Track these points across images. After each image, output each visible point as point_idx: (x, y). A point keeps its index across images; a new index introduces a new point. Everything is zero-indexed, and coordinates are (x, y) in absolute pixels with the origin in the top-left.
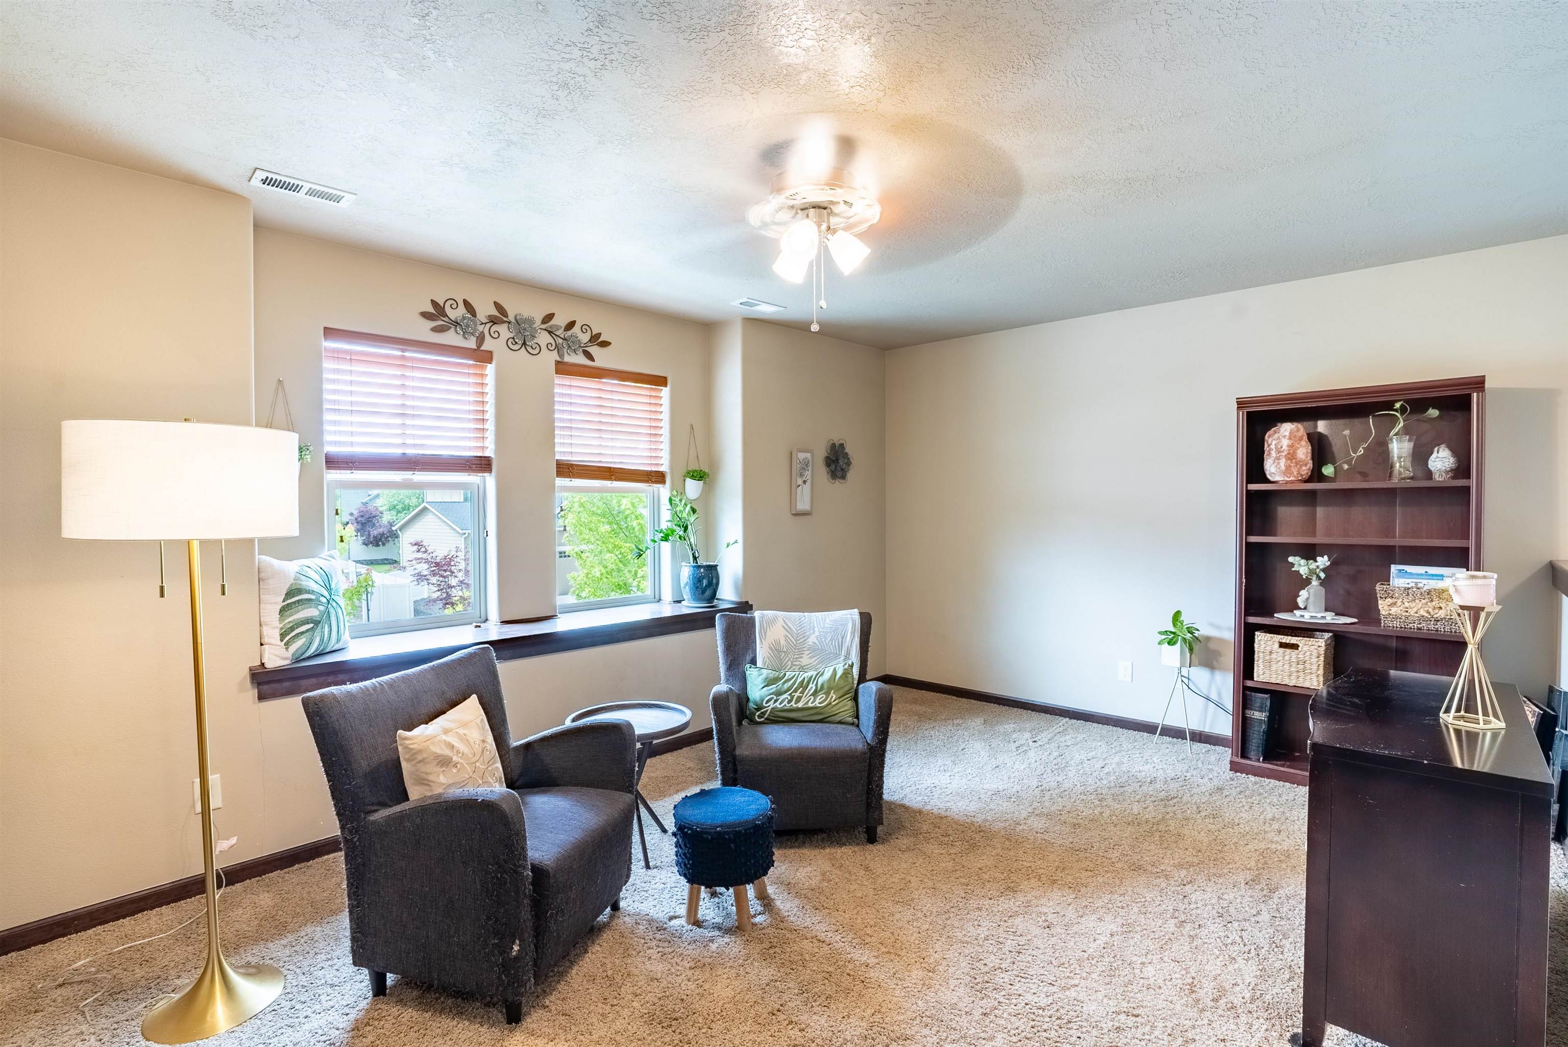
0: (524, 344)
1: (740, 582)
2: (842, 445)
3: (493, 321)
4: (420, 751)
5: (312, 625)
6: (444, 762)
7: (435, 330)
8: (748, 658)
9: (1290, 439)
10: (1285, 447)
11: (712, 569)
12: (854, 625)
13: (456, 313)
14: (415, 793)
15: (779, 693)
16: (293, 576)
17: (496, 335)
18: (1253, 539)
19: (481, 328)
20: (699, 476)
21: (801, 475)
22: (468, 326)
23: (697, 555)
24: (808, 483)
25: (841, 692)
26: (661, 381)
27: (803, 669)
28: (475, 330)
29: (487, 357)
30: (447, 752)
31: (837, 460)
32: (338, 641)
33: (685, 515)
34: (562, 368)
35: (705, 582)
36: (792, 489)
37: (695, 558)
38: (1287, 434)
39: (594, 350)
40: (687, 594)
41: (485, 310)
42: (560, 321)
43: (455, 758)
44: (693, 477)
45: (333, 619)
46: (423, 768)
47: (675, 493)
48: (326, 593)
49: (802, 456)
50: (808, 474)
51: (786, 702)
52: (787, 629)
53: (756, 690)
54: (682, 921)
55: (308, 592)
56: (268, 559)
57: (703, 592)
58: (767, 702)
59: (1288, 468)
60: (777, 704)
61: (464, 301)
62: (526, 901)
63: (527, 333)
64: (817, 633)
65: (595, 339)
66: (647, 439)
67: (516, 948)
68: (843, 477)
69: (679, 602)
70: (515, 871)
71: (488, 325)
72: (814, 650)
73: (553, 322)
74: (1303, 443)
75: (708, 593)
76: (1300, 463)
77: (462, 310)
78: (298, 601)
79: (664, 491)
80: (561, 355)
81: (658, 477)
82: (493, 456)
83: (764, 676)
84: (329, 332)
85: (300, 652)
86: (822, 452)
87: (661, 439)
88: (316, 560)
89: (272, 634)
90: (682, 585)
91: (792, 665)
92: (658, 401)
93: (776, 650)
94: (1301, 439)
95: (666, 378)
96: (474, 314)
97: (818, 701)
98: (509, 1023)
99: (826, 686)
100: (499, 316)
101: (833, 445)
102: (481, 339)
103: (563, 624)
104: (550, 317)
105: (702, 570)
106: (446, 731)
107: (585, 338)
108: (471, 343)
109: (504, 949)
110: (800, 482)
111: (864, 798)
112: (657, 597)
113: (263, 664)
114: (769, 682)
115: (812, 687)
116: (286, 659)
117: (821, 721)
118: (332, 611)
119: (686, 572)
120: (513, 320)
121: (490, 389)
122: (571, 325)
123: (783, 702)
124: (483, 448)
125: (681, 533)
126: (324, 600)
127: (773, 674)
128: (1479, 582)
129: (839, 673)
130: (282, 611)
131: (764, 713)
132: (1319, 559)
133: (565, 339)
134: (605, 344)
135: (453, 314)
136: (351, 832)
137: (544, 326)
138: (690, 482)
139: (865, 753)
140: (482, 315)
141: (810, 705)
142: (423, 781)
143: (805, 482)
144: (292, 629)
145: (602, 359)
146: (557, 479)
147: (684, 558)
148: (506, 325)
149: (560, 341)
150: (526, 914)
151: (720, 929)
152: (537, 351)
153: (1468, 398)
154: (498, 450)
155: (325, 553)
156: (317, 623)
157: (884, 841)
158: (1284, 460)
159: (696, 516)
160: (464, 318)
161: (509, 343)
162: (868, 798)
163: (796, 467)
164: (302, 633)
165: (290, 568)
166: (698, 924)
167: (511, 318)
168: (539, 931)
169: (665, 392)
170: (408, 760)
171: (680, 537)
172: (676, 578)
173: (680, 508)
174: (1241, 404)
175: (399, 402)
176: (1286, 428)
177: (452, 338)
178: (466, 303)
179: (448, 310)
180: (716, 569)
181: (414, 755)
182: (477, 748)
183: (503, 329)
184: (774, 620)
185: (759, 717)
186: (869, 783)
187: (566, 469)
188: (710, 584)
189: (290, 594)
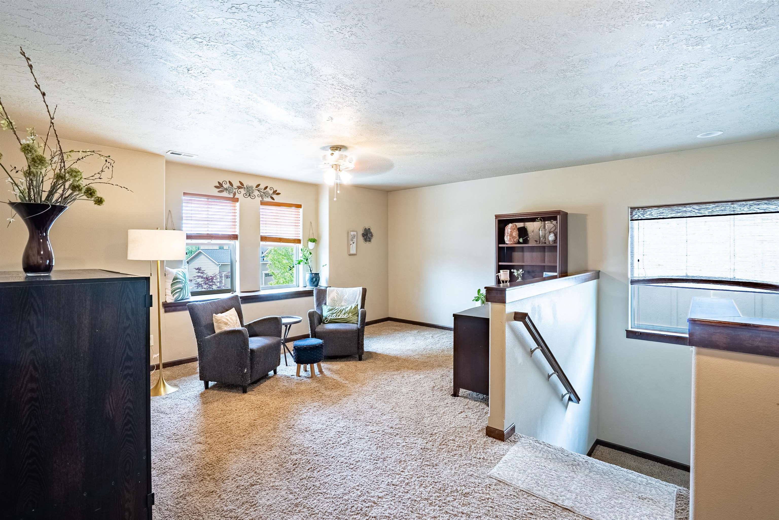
0: (250, 195)
1: (328, 280)
2: (369, 229)
3: (239, 188)
4: (219, 320)
5: (180, 290)
6: (226, 324)
7: (219, 192)
8: (324, 303)
9: (511, 229)
10: (509, 232)
11: (317, 275)
12: (360, 292)
13: (226, 186)
14: (217, 331)
15: (333, 314)
16: (175, 273)
17: (240, 192)
18: (500, 263)
19: (234, 190)
20: (314, 241)
21: (352, 240)
22: (230, 190)
23: (312, 270)
24: (355, 243)
25: (353, 314)
26: (299, 206)
27: (342, 306)
28: (233, 191)
29: (237, 200)
30: (227, 321)
31: (367, 235)
32: (188, 295)
33: (307, 255)
34: (263, 203)
35: (314, 279)
36: (349, 246)
37: (311, 271)
38: (510, 227)
39: (274, 196)
40: (308, 284)
41: (236, 184)
42: (262, 187)
43: (229, 323)
44: (311, 241)
45: (186, 288)
46: (220, 325)
47: (304, 247)
48: (184, 280)
49: (352, 233)
50: (355, 240)
51: (335, 317)
52: (338, 293)
53: (326, 313)
54: (295, 376)
55: (179, 279)
56: (168, 268)
57: (314, 283)
58: (329, 316)
59: (510, 239)
60: (332, 317)
61: (229, 181)
62: (248, 358)
63: (250, 191)
64: (347, 295)
65: (275, 192)
66: (294, 227)
67: (246, 370)
68: (370, 241)
69: (305, 287)
70: (246, 349)
71: (237, 189)
72: (346, 300)
73: (259, 187)
74: (515, 231)
75: (316, 283)
76: (514, 237)
77: (228, 185)
78: (177, 282)
79: (300, 246)
80: (263, 199)
81: (299, 241)
82: (238, 234)
83: (328, 308)
84: (185, 194)
85: (177, 298)
86: (361, 232)
87: (299, 227)
88: (180, 269)
89: (169, 292)
90: (306, 280)
91: (339, 305)
92: (298, 214)
93: (333, 300)
94: (514, 229)
95: (301, 205)
96: (232, 186)
97: (345, 316)
98: (243, 393)
99: (348, 311)
100: (241, 186)
101: (366, 229)
102: (235, 194)
103: (262, 293)
104: (259, 185)
105: (313, 275)
106: (226, 316)
107: (271, 192)
108: (231, 196)
109: (242, 371)
110: (351, 243)
111: (357, 345)
112: (298, 285)
113: (166, 301)
114: (330, 310)
115: (344, 311)
116: (173, 300)
117: (346, 323)
118: (186, 285)
119: (308, 276)
120: (246, 187)
121: (238, 211)
122: (266, 188)
123: (334, 317)
124: (235, 231)
125: (306, 261)
126: (184, 282)
127: (331, 308)
128: (505, 272)
129: (353, 307)
130: (172, 285)
131: (327, 320)
132: (520, 270)
133: (264, 193)
134: (278, 194)
135: (225, 186)
136: (200, 342)
137: (256, 189)
138: (310, 243)
139: (356, 330)
140: (235, 186)
141: (343, 317)
142: (220, 328)
143: (353, 243)
144: (175, 291)
145: (277, 199)
146: (261, 242)
147: (307, 271)
148: (243, 189)
149: (262, 193)
150: (248, 362)
151: (305, 377)
152: (254, 198)
153: (556, 217)
154: (240, 233)
155: (183, 267)
156: (182, 289)
157: (364, 360)
158: (509, 236)
159: (311, 255)
160: (229, 187)
161: (244, 195)
162: (358, 345)
163: (350, 237)
164: (178, 292)
165: (174, 271)
166: (300, 376)
167: (245, 186)
168: (252, 368)
169: (301, 210)
170: (216, 322)
171: (305, 263)
172: (304, 278)
173: (306, 252)
174: (497, 216)
175: (206, 216)
176: (510, 225)
177: (225, 194)
178: (229, 182)
179: (224, 185)
180: (319, 275)
181: (217, 321)
182: (235, 322)
183: (242, 190)
184: (333, 290)
185: (326, 321)
186: (358, 340)
187: (264, 239)
188: (316, 280)
189: (174, 279)
